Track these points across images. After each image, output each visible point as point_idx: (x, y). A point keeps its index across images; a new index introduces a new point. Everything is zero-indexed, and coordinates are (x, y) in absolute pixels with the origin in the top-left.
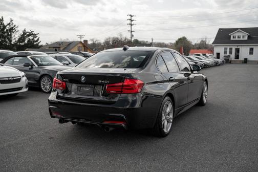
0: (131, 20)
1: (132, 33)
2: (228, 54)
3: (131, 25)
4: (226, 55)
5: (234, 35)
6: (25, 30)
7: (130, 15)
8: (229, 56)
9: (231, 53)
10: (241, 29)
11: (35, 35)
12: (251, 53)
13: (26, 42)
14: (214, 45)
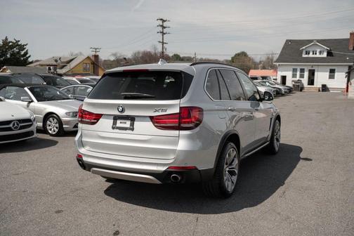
0: (164, 27)
1: (164, 45)
2: (298, 78)
3: (163, 33)
4: (294, 79)
5: (308, 50)
6: (6, 39)
7: (161, 19)
8: (299, 81)
9: (302, 76)
10: (318, 41)
11: (22, 47)
12: (332, 77)
13: (8, 56)
14: (278, 64)
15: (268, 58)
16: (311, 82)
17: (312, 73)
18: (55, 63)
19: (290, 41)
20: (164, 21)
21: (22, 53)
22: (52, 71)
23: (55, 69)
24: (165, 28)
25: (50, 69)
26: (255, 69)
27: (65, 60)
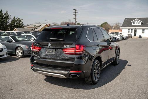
1: (76, 20)
3: (76, 15)
5: (134, 22)
6: (14, 17)
7: (75, 10)
8: (130, 34)
9: (132, 32)
10: (138, 18)
11: (20, 21)
12: (143, 32)
13: (15, 24)
14: (122, 27)
15: (117, 25)
16: (135, 35)
17: (135, 31)
18: (34, 27)
19: (127, 18)
20: (76, 10)
21: (21, 23)
22: (33, 30)
23: (34, 29)
24: (76, 13)
25: (32, 29)
26: (111, 29)
27: (38, 26)
